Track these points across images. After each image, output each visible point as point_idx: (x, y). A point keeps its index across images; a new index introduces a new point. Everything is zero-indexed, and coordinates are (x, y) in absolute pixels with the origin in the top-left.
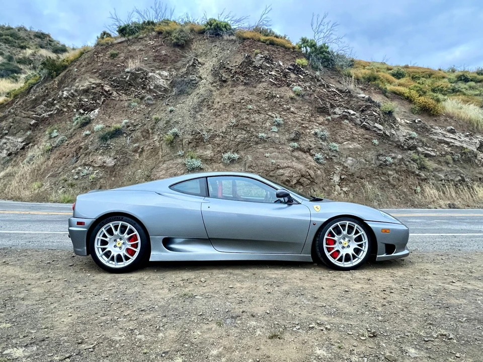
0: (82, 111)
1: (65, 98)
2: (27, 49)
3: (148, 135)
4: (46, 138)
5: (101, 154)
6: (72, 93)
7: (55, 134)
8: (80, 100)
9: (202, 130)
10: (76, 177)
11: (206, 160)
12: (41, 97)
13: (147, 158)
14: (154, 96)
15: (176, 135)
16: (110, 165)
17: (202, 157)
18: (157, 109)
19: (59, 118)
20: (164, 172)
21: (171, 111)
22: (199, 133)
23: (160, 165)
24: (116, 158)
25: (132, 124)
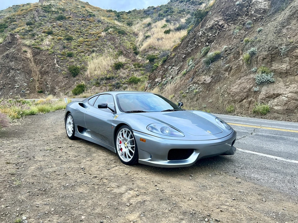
0: (207, 44)
1: (200, 36)
2: (203, 4)
3: (238, 56)
4: (187, 66)
5: (204, 75)
6: (203, 32)
7: (190, 63)
8: (208, 36)
9: (281, 45)
10: (188, 91)
11: (281, 73)
12: (191, 38)
13: (233, 76)
14: (254, 19)
15: (253, 54)
16: (208, 82)
17: (277, 70)
18: (252, 32)
19: (196, 51)
20: (237, 86)
21: (259, 31)
22: (277, 48)
23: (236, 81)
24: (212, 77)
25: (229, 48)
